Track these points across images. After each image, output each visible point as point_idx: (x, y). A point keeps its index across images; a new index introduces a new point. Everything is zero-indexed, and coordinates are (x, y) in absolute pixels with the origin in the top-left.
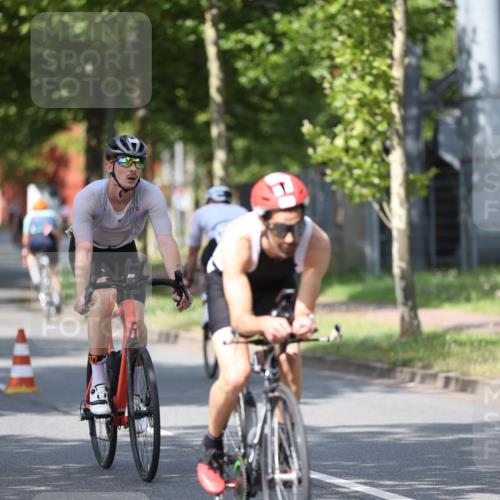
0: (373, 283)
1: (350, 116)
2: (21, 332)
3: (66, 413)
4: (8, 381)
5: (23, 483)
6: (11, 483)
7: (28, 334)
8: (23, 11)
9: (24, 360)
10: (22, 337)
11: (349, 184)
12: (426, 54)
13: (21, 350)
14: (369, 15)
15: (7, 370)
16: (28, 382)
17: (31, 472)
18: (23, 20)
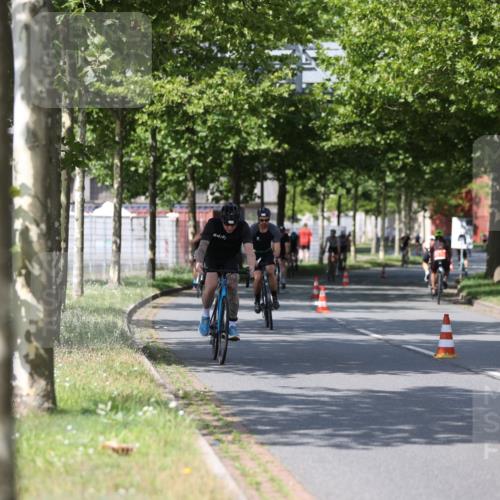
2: (447, 316)
3: (477, 373)
4: (437, 349)
5: (446, 419)
6: (438, 419)
7: (451, 318)
8: (452, 97)
9: (448, 336)
10: (447, 320)
13: (446, 328)
15: (437, 342)
16: (450, 350)
17: (453, 412)
18: (452, 103)
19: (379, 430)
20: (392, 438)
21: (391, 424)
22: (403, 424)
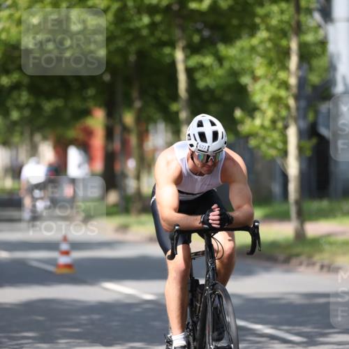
0: (278, 207)
1: (264, 106)
2: (65, 237)
3: (91, 284)
4: (58, 266)
9: (66, 253)
10: (65, 239)
11: (264, 147)
12: (311, 69)
13: (64, 247)
14: (276, 45)
16: (69, 266)
19: (5, 337)
20: (17, 345)
21: (17, 332)
22: (27, 331)
